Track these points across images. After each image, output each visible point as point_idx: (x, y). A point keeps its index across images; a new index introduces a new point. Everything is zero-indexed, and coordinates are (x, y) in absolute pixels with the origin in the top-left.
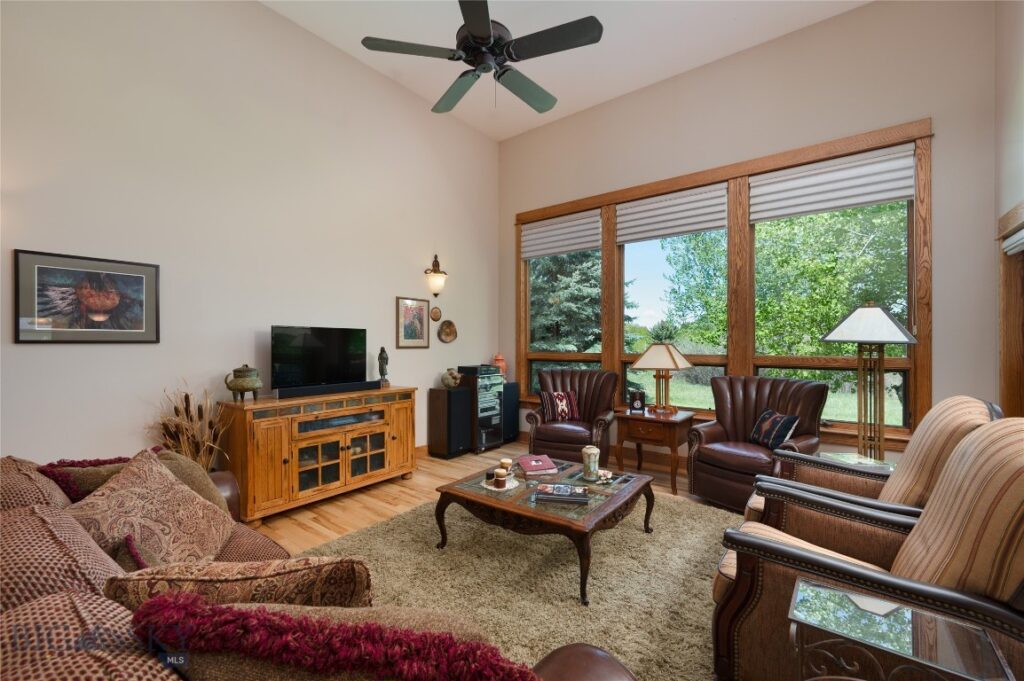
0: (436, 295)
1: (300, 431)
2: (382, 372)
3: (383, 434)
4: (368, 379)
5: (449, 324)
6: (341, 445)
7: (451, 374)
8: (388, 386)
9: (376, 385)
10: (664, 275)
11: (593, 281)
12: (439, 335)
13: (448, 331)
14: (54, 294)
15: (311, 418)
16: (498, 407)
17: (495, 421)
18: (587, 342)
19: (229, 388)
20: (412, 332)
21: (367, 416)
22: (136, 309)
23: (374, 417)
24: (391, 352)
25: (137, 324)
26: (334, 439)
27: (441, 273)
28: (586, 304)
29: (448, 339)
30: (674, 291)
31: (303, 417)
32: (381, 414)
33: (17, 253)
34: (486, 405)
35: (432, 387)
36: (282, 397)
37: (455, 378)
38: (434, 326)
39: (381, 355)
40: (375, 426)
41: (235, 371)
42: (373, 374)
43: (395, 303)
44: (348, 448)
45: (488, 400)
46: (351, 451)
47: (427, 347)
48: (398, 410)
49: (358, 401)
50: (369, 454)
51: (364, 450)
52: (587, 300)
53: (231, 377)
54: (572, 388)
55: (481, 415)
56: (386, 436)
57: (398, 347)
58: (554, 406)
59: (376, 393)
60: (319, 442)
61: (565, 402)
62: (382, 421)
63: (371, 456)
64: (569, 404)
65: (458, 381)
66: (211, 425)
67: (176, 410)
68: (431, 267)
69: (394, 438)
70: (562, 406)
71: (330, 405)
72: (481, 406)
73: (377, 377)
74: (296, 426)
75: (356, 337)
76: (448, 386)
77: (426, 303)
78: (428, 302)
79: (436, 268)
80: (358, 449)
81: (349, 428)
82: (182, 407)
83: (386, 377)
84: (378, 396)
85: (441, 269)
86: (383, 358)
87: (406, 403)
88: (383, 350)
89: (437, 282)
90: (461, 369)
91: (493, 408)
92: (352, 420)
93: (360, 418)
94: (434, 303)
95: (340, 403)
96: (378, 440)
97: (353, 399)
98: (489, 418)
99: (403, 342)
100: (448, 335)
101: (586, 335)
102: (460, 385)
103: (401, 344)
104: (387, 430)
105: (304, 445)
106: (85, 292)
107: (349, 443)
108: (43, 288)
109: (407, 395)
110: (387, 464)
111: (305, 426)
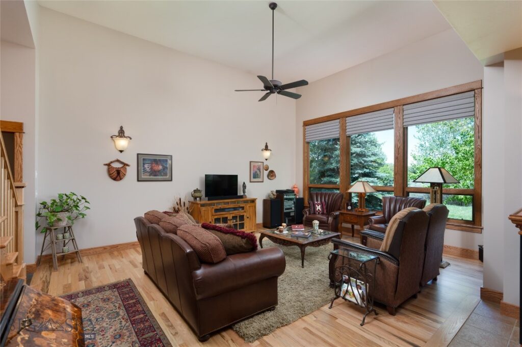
0: (266, 160)
1: (215, 212)
2: (244, 192)
3: (243, 216)
4: (239, 194)
5: (272, 172)
6: (228, 218)
7: (272, 193)
8: (246, 197)
9: (241, 197)
10: (414, 136)
11: (358, 144)
12: (268, 176)
13: (272, 174)
14: (146, 166)
15: (218, 208)
16: (293, 208)
17: (292, 214)
18: (354, 178)
19: (192, 196)
20: (255, 175)
21: (238, 208)
22: (166, 170)
23: (240, 209)
24: (248, 184)
25: (166, 175)
26: (226, 216)
27: (269, 150)
28: (354, 157)
29: (272, 178)
30: (422, 146)
31: (215, 207)
32: (243, 208)
33: (138, 154)
34: (288, 207)
35: (265, 198)
36: (209, 200)
37: (274, 195)
38: (266, 173)
39: (243, 185)
40: (241, 212)
41: (194, 191)
42: (240, 193)
43: (249, 164)
44: (231, 220)
45: (289, 205)
46: (232, 221)
47: (263, 182)
48: (249, 207)
49: (234, 202)
50: (238, 223)
51: (236, 221)
52: (354, 155)
53: (193, 193)
54: (325, 200)
55: (285, 211)
56: (245, 217)
57: (251, 182)
58: (315, 208)
59: (241, 200)
60: (221, 216)
61: (320, 206)
62: (243, 211)
63: (239, 224)
64: (322, 207)
65: (275, 196)
66: (187, 209)
67: (177, 203)
68: (264, 148)
69: (248, 218)
70: (319, 208)
71: (225, 203)
72: (285, 207)
73: (242, 194)
74: (213, 210)
75: (234, 178)
76: (271, 198)
77: (262, 163)
78: (263, 162)
79: (266, 148)
80: (235, 221)
81: (231, 212)
82: (179, 202)
83: (246, 194)
84: (242, 201)
85: (269, 148)
86: (244, 186)
87: (252, 204)
88: (244, 183)
89: (267, 154)
90: (277, 191)
91: (291, 209)
92: (232, 210)
93: (235, 209)
94: (266, 163)
95: (228, 203)
96: (242, 218)
97: (233, 202)
98: (290, 213)
99: (253, 180)
100: (272, 176)
101: (354, 174)
102: (276, 198)
103: (252, 180)
104: (245, 214)
105: (216, 217)
106: (153, 165)
107: (231, 218)
108: (144, 164)
109: (253, 201)
110: (245, 227)
111: (216, 210)
